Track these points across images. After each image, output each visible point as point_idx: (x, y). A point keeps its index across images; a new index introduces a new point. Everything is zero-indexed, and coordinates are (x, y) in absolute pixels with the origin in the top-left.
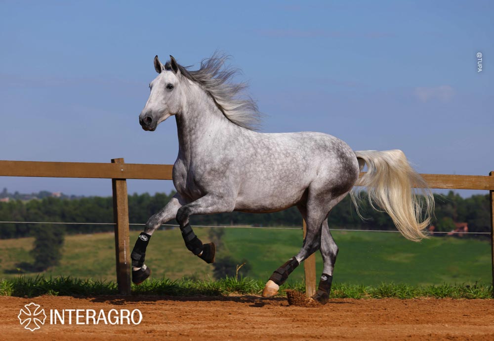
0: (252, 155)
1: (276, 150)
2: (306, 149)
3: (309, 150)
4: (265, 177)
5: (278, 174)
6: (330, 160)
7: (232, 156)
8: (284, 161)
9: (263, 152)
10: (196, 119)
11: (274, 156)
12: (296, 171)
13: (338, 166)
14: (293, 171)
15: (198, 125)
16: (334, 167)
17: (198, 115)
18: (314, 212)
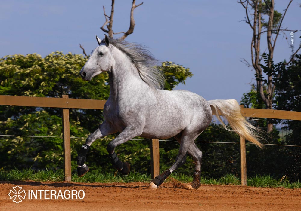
0: (155, 104)
1: (170, 103)
2: (186, 104)
3: (188, 105)
4: (160, 119)
5: (168, 119)
6: (198, 113)
7: (143, 104)
8: (173, 111)
9: (162, 103)
10: (122, 76)
11: (168, 107)
12: (179, 119)
13: (203, 116)
14: (178, 119)
15: (123, 79)
16: (200, 117)
17: (124, 73)
18: (186, 143)
